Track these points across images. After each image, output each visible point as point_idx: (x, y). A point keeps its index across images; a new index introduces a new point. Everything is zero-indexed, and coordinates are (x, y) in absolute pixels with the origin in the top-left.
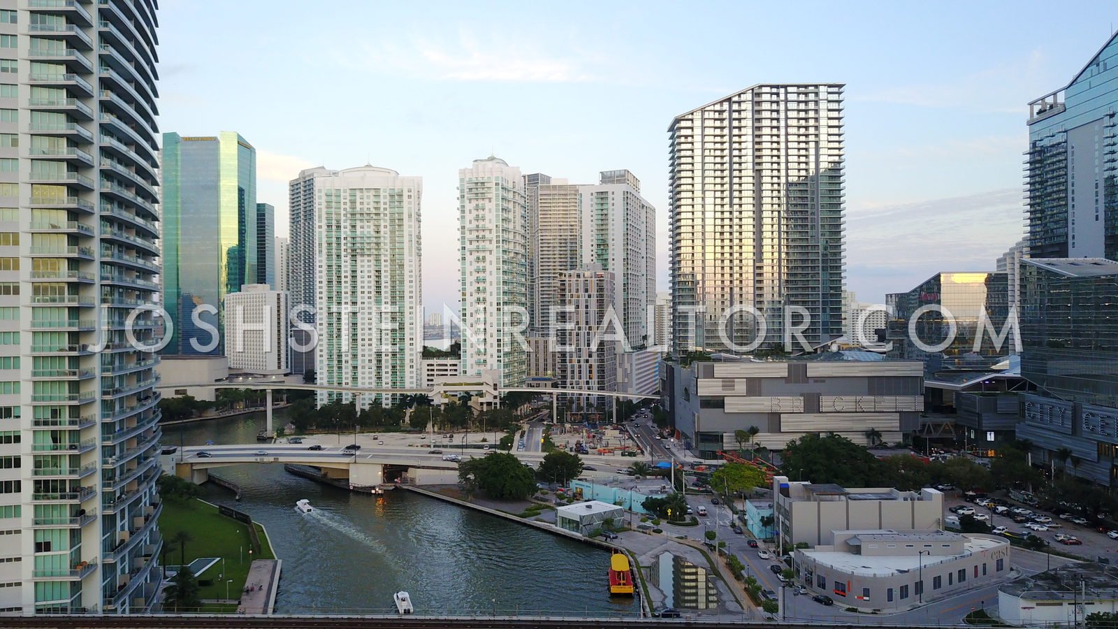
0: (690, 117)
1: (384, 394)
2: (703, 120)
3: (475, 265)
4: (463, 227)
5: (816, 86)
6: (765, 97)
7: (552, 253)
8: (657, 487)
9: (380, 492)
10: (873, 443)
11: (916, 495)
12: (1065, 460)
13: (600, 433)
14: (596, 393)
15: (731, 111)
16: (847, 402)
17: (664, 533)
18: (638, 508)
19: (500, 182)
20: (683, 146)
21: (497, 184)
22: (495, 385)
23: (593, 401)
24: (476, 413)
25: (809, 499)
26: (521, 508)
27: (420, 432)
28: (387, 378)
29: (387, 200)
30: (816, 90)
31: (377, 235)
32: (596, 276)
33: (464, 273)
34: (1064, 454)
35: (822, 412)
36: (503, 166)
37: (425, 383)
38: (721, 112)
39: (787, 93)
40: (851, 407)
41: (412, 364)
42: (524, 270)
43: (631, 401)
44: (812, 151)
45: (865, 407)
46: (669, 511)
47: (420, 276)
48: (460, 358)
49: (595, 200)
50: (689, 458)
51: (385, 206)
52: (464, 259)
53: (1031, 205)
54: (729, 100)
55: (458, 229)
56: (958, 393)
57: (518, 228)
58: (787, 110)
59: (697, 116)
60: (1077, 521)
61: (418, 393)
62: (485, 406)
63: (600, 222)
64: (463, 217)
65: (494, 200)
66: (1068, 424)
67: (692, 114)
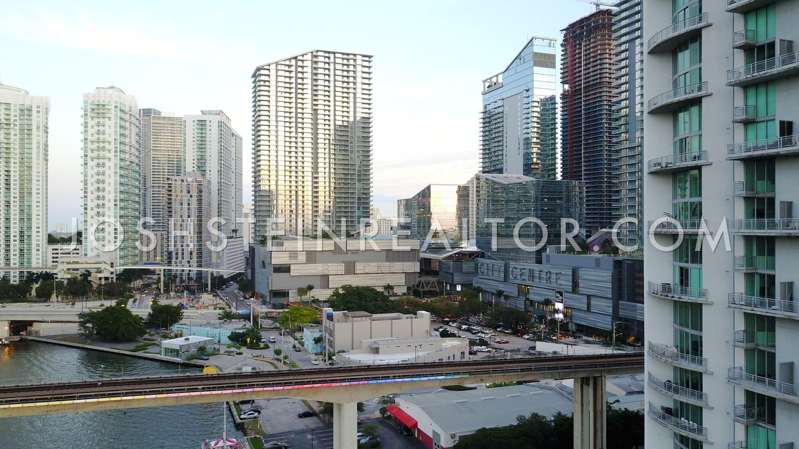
0: (268, 67)
1: (12, 271)
2: (277, 70)
3: (96, 169)
4: (86, 139)
5: (355, 55)
6: (321, 59)
7: (162, 168)
8: (240, 326)
9: (6, 342)
10: (389, 293)
11: (414, 316)
12: (500, 297)
13: (198, 298)
14: (195, 269)
15: (297, 66)
16: (372, 267)
17: (244, 355)
18: (225, 340)
19: (119, 106)
20: (262, 88)
21: (116, 107)
22: (112, 264)
23: (193, 275)
24: (95, 286)
25: (346, 322)
26: (132, 346)
27: (45, 301)
28: (15, 260)
29: (18, 113)
30: (354, 58)
31: (6, 141)
32: (197, 181)
33: (86, 176)
34: (500, 293)
35: (357, 274)
36: (122, 94)
37: (50, 264)
38: (290, 66)
39: (335, 57)
40: (375, 270)
41: (38, 248)
42: (138, 176)
43: (222, 276)
44: (351, 100)
45: (384, 270)
46: (248, 340)
47: (47, 177)
48: (81, 244)
49: (196, 126)
50: (264, 309)
51: (15, 118)
52: (86, 164)
53: (484, 145)
54: (296, 58)
55: (82, 141)
56: (440, 262)
57: (134, 143)
58: (335, 69)
59: (273, 67)
60: (506, 331)
61: (44, 271)
62: (103, 280)
63: (200, 143)
64: (86, 131)
65: (113, 120)
66: (502, 275)
67: (269, 65)
